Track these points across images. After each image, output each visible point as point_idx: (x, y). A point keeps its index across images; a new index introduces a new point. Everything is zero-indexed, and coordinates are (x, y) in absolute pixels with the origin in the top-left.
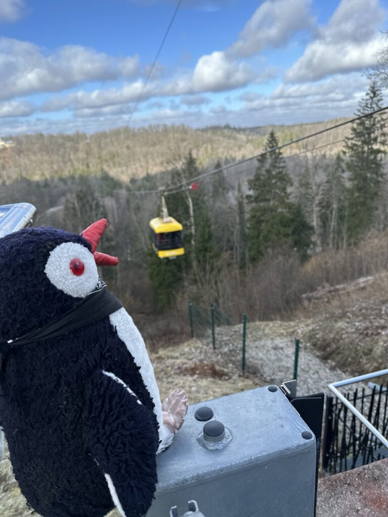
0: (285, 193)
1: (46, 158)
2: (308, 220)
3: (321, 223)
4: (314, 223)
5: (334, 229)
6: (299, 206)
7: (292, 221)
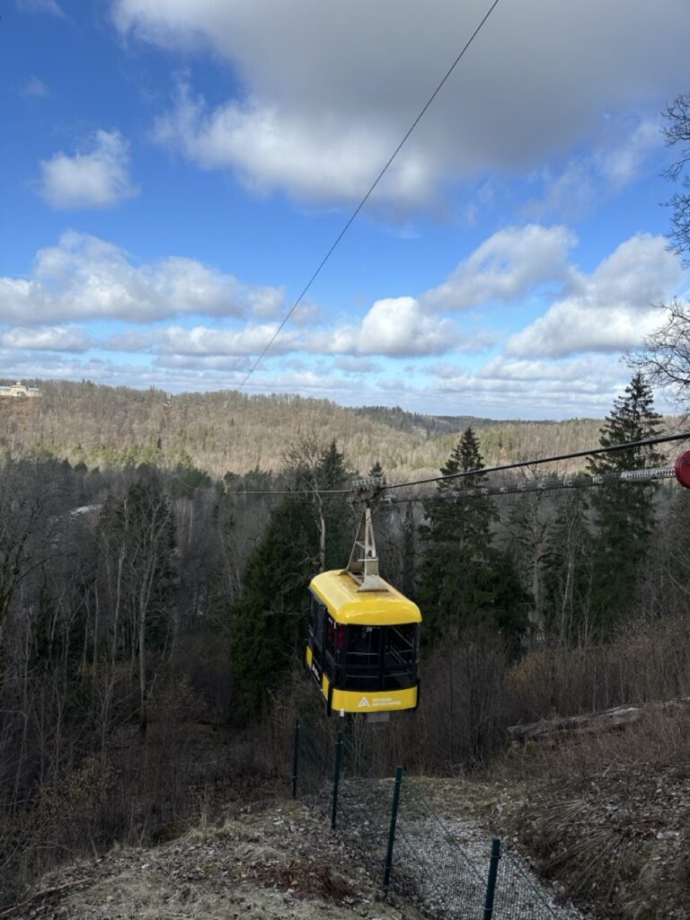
0: (486, 531)
1: (91, 422)
2: (525, 584)
3: (545, 592)
4: (534, 590)
5: (568, 604)
6: (509, 558)
7: (496, 580)
